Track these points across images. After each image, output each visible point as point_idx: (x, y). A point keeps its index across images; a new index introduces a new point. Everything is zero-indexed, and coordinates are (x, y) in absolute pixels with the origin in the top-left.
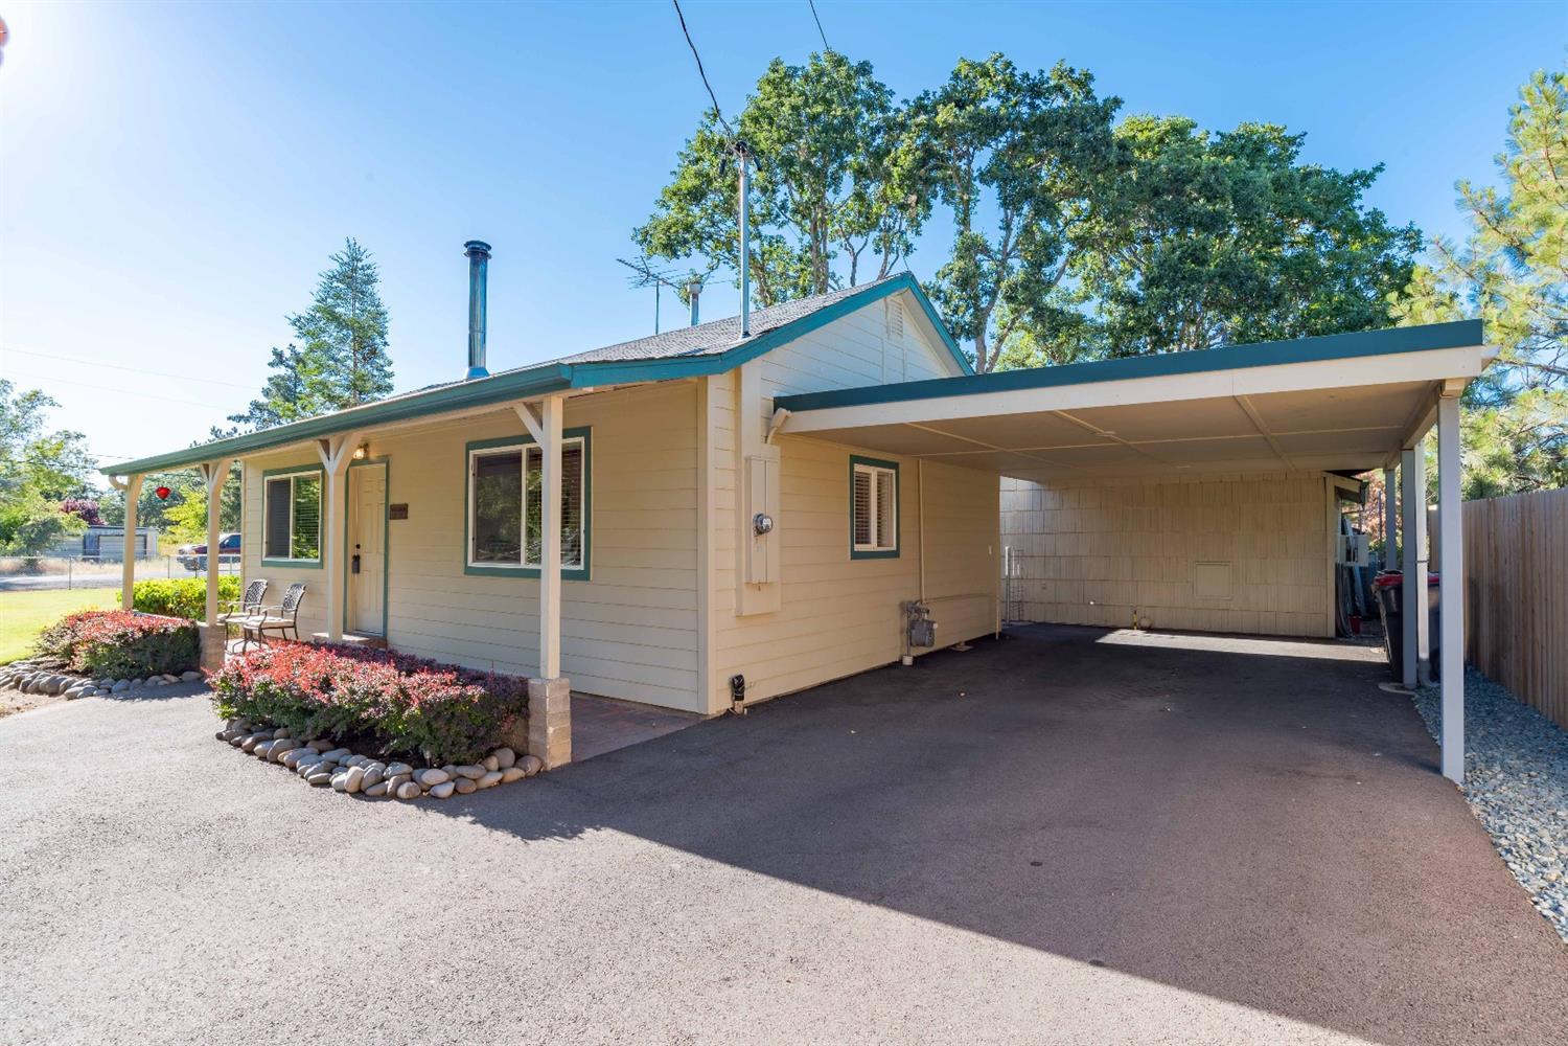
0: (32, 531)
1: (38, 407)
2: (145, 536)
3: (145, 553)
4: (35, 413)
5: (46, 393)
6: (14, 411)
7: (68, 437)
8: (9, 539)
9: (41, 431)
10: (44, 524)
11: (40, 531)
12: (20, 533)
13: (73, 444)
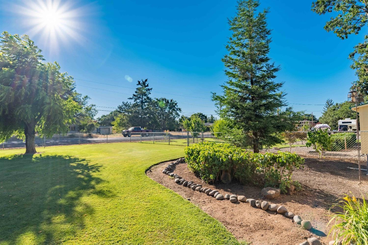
0: (89, 127)
1: (87, 99)
2: (109, 128)
3: (109, 132)
4: (86, 101)
5: (88, 96)
6: (82, 100)
7: (93, 106)
8: (84, 129)
9: (87, 105)
10: (91, 125)
11: (90, 127)
12: (86, 127)
13: (94, 107)
